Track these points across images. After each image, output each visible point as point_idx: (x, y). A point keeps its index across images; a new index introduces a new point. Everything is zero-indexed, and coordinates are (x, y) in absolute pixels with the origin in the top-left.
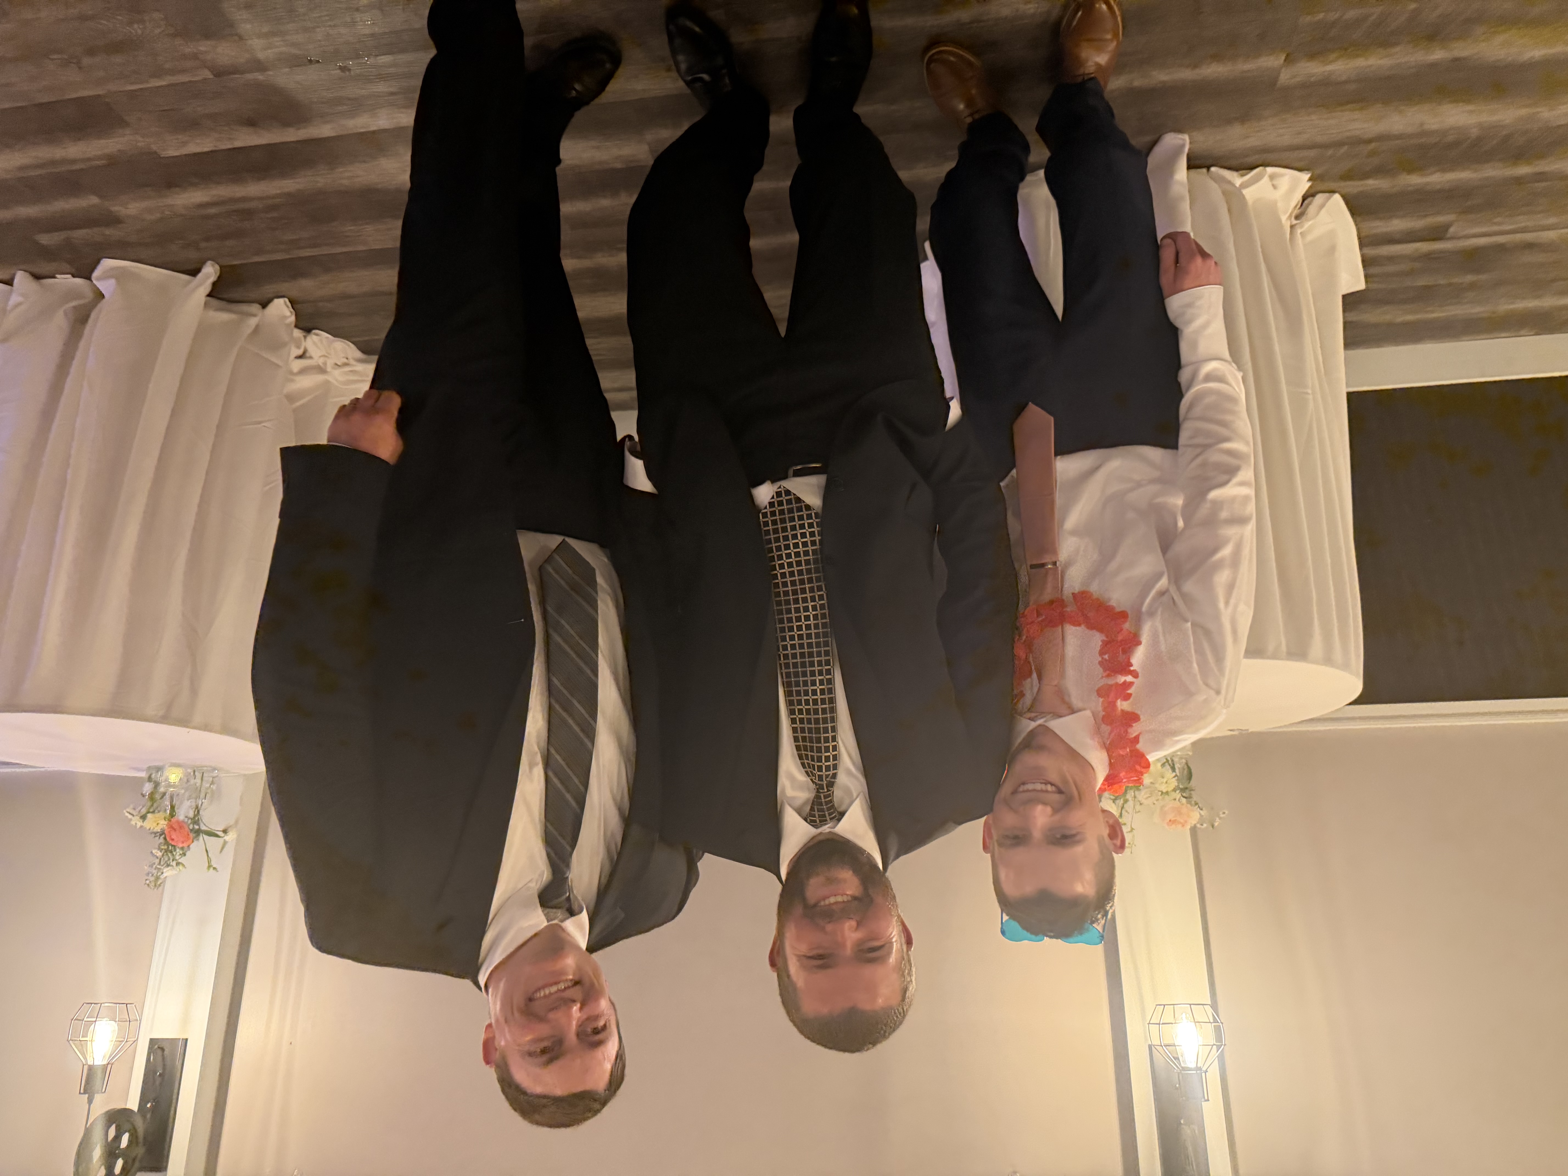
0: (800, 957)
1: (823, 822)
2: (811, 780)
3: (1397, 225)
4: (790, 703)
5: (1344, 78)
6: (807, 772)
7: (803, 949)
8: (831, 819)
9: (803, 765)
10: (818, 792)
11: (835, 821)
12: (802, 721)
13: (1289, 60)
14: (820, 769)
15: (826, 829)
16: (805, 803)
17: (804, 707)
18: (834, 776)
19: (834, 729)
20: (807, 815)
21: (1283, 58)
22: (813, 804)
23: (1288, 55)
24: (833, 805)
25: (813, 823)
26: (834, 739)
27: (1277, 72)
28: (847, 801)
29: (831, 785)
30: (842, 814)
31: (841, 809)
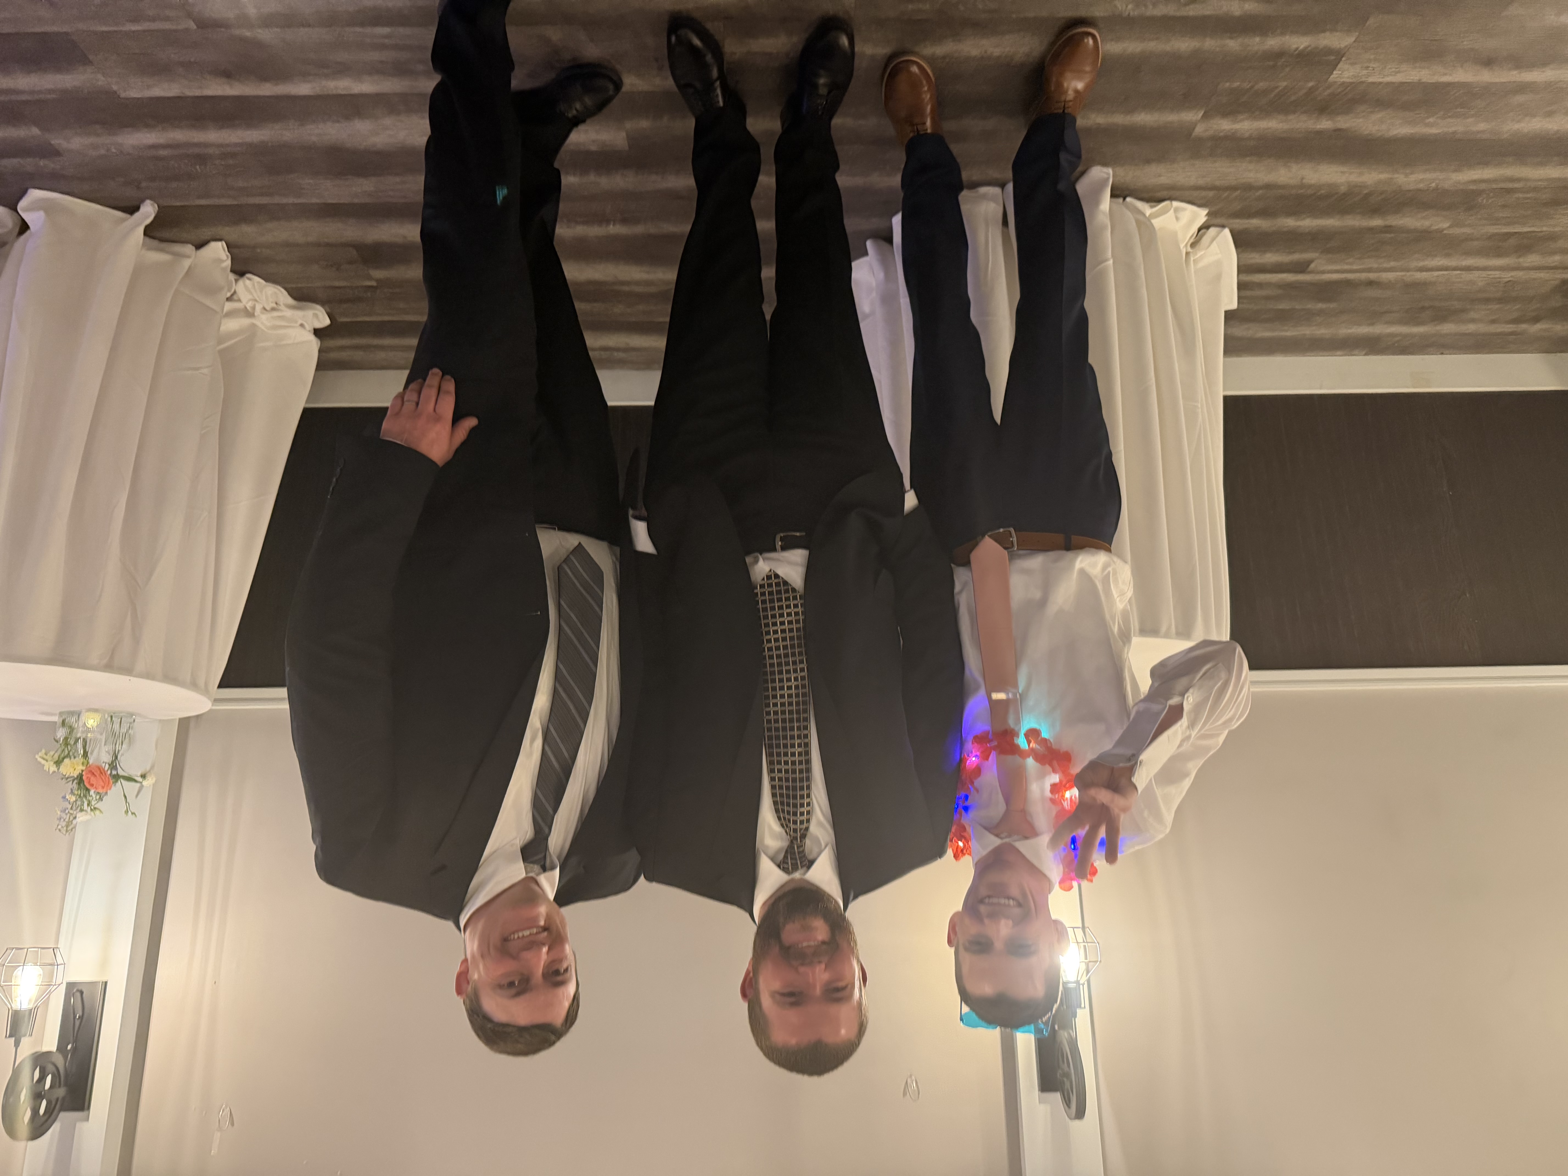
0: (773, 994)
1: (795, 868)
2: (786, 832)
3: (1271, 258)
4: (770, 763)
5: (1247, 135)
6: (782, 825)
7: (777, 985)
8: (802, 867)
9: (779, 818)
10: (792, 842)
11: (805, 868)
12: (780, 779)
13: (1206, 116)
14: (795, 822)
15: (797, 875)
16: (778, 852)
17: (783, 767)
18: (807, 829)
19: (809, 787)
20: (781, 862)
21: (1201, 114)
22: (786, 852)
23: (1205, 113)
24: (805, 855)
25: (785, 870)
26: (809, 796)
27: (1193, 126)
28: (816, 850)
29: (803, 836)
30: (811, 863)
31: (811, 857)
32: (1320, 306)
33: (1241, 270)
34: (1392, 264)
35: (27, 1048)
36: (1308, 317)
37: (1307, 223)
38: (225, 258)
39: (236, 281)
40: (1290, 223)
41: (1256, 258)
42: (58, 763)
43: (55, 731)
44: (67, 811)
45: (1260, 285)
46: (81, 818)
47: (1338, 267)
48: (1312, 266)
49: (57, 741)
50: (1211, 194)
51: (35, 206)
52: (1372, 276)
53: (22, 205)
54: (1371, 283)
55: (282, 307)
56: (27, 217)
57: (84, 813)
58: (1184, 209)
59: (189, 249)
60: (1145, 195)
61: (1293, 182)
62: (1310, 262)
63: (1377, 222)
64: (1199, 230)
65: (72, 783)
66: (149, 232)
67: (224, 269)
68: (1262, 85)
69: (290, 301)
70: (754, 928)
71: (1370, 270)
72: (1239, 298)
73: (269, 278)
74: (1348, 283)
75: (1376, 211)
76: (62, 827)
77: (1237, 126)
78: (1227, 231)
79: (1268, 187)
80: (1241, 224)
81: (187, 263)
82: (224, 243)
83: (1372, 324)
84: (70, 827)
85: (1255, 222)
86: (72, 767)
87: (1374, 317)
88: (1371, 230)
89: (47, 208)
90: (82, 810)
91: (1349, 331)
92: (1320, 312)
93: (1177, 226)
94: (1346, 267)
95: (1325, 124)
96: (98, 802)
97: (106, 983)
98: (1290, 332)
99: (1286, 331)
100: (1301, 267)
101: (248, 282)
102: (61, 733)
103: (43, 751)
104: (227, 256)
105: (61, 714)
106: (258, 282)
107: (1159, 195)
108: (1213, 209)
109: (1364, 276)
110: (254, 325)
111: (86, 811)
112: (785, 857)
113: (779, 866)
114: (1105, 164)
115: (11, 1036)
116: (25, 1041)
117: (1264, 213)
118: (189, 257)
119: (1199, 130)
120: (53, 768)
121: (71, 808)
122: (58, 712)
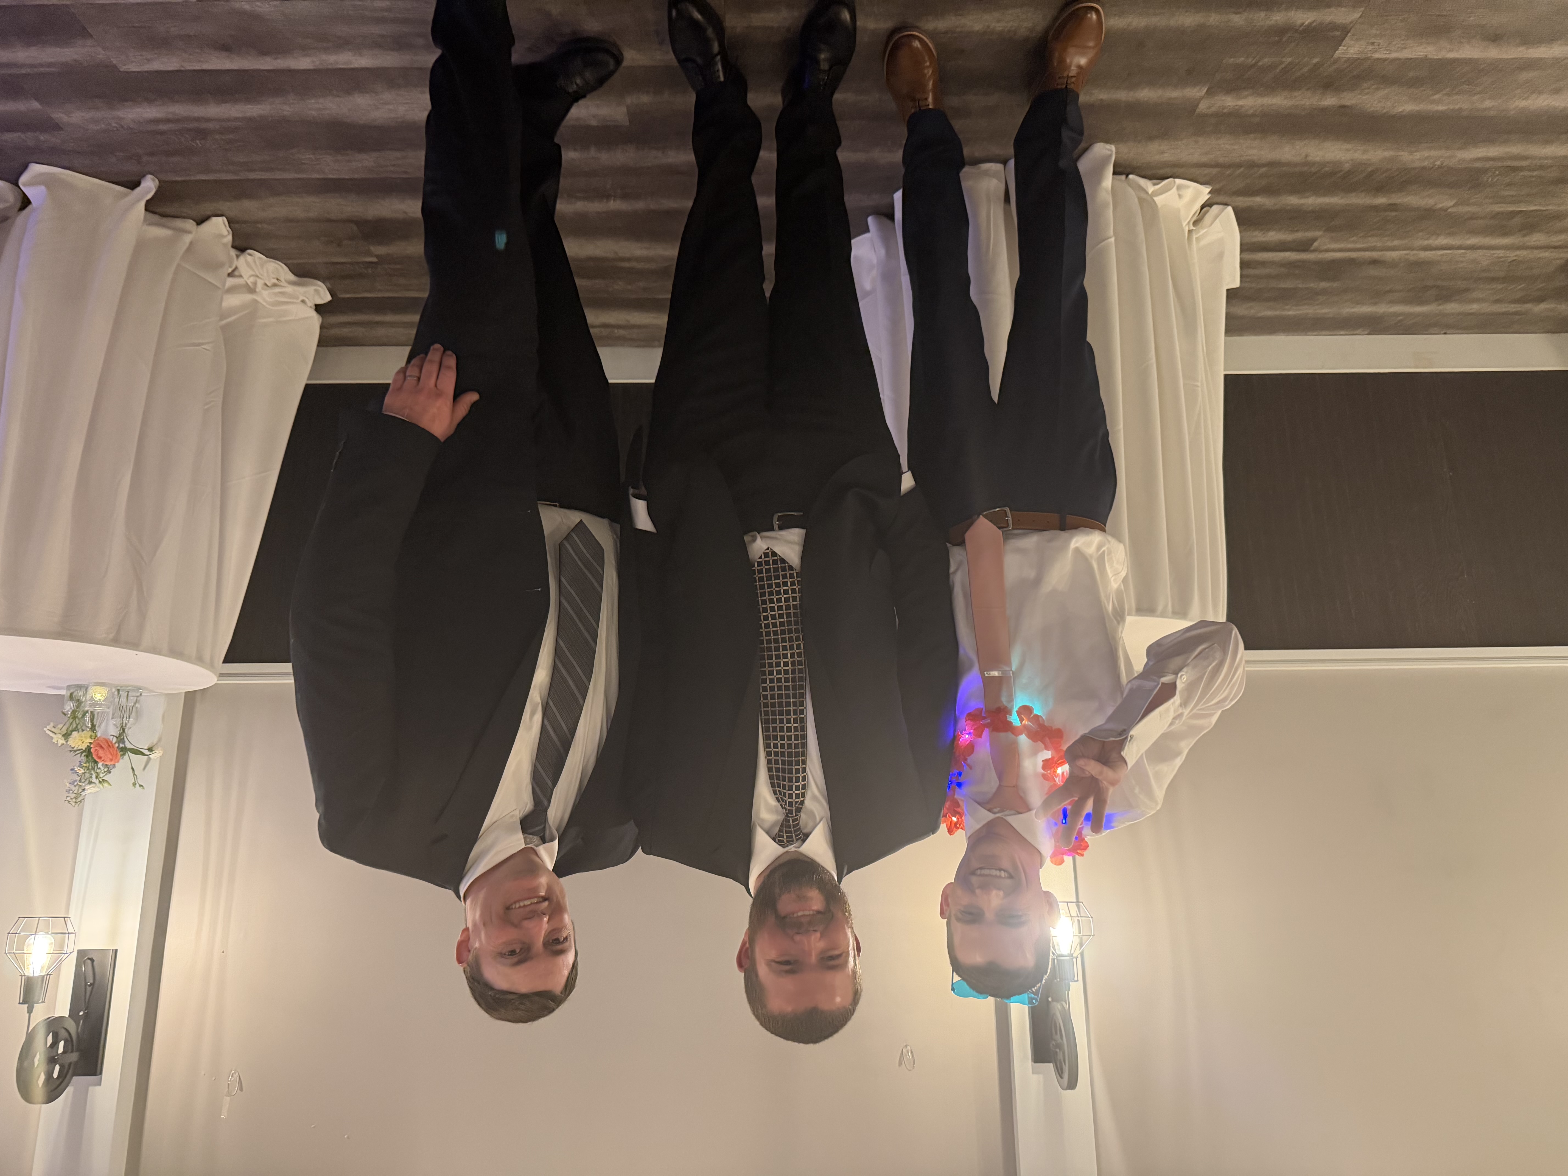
0: (769, 963)
1: (790, 842)
2: (781, 805)
4: (767, 738)
5: (1251, 112)
6: (777, 799)
7: (773, 954)
8: (797, 840)
9: (775, 793)
10: (787, 816)
11: (800, 842)
12: (776, 754)
13: (1209, 93)
14: (790, 796)
15: (792, 848)
16: (774, 825)
17: (779, 742)
18: (802, 803)
19: (804, 762)
20: (776, 835)
21: (1205, 90)
22: (782, 825)
23: (1210, 89)
24: (800, 828)
25: (781, 843)
26: (804, 771)
27: (1197, 102)
28: (811, 824)
29: (799, 810)
30: (807, 836)
31: (805, 831)
32: (1324, 285)
33: (1245, 248)
34: (1396, 243)
35: (40, 1014)
36: (1311, 296)
37: (1312, 201)
38: (226, 233)
39: (238, 256)
40: (1293, 200)
41: (1258, 236)
42: (66, 736)
43: (63, 704)
44: (76, 783)
45: (1263, 264)
46: (90, 790)
47: (1342, 246)
48: (1316, 244)
49: (65, 714)
50: (1215, 171)
51: (37, 181)
52: (1375, 255)
53: (23, 180)
54: (1374, 262)
55: (284, 283)
56: (29, 192)
57: (92, 785)
58: (1188, 187)
59: (190, 224)
60: (1149, 173)
61: (1297, 159)
62: (1314, 240)
63: (1381, 200)
64: (1202, 207)
65: (81, 755)
66: (149, 207)
67: (225, 245)
68: (1266, 61)
69: (292, 277)
70: (751, 900)
71: (1373, 249)
72: (1242, 276)
73: (271, 254)
74: (1352, 262)
75: (1380, 189)
76: (71, 799)
77: (1241, 103)
78: (1230, 210)
79: (1271, 164)
80: (1244, 202)
81: (187, 239)
82: (225, 218)
83: (1375, 304)
84: (78, 799)
85: (1259, 200)
86: (80, 740)
87: (1377, 296)
88: (1376, 208)
89: (48, 182)
90: (90, 783)
91: (1353, 310)
92: (1324, 292)
93: (1180, 204)
94: (1350, 246)
95: (1330, 101)
96: (106, 774)
97: (116, 950)
98: (1292, 311)
99: (1289, 310)
100: (1305, 246)
101: (249, 258)
102: (69, 707)
103: (52, 724)
104: (228, 231)
105: (69, 687)
106: (260, 258)
107: (1161, 172)
108: (1218, 186)
109: (1367, 254)
110: (256, 301)
111: (94, 783)
112: (780, 831)
113: (774, 839)
114: (1107, 141)
115: (24, 1002)
116: (37, 1007)
117: (1268, 190)
118: (190, 232)
119: (1203, 107)
120: (62, 741)
121: (80, 781)
122: (65, 685)
